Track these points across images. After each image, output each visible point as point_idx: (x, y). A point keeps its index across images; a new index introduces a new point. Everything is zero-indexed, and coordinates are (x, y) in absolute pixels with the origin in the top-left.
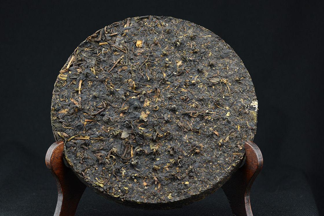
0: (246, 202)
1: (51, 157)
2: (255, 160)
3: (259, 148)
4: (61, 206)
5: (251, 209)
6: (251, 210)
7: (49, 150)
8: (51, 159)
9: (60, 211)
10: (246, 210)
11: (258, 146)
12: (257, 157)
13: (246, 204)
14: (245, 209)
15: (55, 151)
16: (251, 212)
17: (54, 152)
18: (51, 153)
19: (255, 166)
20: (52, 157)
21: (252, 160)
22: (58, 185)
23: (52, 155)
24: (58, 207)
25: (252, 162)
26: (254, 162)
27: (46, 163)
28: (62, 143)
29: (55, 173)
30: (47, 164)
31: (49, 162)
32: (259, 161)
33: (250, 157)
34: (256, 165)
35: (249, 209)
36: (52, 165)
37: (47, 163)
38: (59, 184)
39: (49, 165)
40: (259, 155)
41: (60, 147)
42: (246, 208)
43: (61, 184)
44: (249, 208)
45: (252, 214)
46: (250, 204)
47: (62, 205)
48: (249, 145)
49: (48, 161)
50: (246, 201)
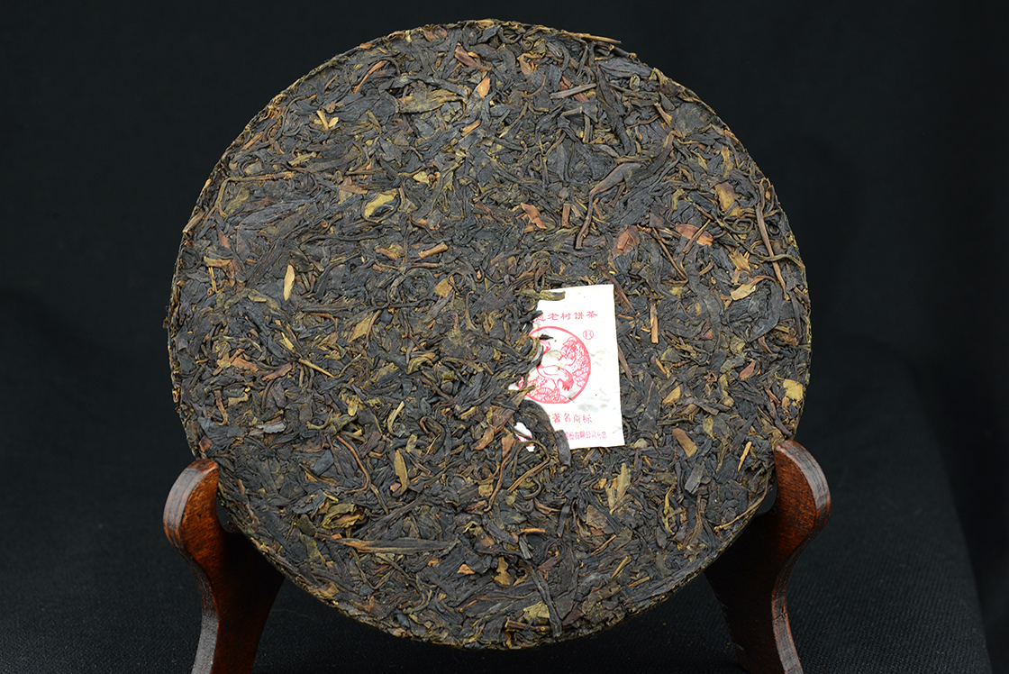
0: (775, 616)
1: (183, 516)
2: (808, 504)
3: (817, 465)
4: (214, 647)
5: (789, 631)
6: (790, 636)
7: (176, 493)
8: (182, 521)
9: (212, 663)
10: (776, 638)
11: (815, 458)
12: (814, 494)
13: (775, 621)
14: (774, 634)
15: (193, 497)
16: (791, 641)
17: (190, 502)
18: (183, 505)
19: (805, 520)
20: (186, 517)
21: (798, 501)
22: (204, 586)
23: (184, 511)
24: (203, 648)
25: (798, 506)
26: (805, 508)
27: (167, 531)
28: (214, 468)
29: (194, 559)
30: (170, 536)
31: (177, 531)
32: (819, 504)
33: (792, 491)
34: (811, 516)
35: (783, 633)
36: (186, 538)
37: (170, 531)
38: (206, 585)
39: (177, 540)
40: (818, 486)
41: (206, 483)
42: (776, 633)
43: (212, 585)
44: (785, 631)
45: (794, 648)
46: (786, 619)
47: (218, 645)
48: (788, 455)
49: (175, 527)
50: (774, 612)
